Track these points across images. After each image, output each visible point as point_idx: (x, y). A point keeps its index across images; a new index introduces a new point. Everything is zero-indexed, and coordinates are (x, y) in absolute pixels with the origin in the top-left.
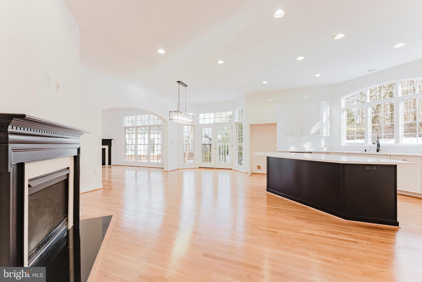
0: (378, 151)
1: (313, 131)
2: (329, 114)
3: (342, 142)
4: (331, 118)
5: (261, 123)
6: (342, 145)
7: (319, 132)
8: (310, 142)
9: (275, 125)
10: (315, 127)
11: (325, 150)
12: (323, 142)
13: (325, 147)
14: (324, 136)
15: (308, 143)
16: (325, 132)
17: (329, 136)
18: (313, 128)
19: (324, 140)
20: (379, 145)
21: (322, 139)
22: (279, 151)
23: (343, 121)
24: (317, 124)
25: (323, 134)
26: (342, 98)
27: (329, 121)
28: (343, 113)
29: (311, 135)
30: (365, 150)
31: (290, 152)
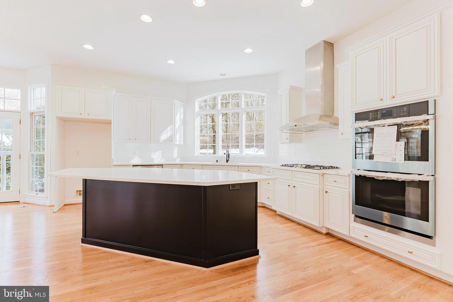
0: (227, 161)
1: (164, 137)
2: (182, 117)
3: (195, 152)
4: (184, 122)
5: (83, 117)
6: (195, 155)
7: (171, 139)
8: (160, 152)
9: (109, 123)
10: (167, 132)
11: (178, 162)
12: (176, 151)
13: (178, 158)
14: (177, 143)
15: (158, 152)
16: (178, 139)
17: (182, 144)
18: (163, 134)
19: (177, 148)
20: (228, 156)
21: (174, 148)
22: (115, 163)
23: (197, 128)
24: (169, 129)
25: (176, 141)
26: (196, 100)
27: (183, 126)
28: (197, 117)
29: (162, 141)
30: (217, 161)
31: (133, 166)
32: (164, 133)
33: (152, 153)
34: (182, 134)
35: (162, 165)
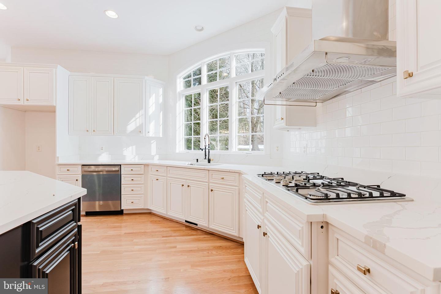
0: (209, 161)
1: (131, 127)
2: (161, 100)
3: (177, 146)
4: (165, 107)
6: (177, 151)
7: (140, 130)
8: (134, 147)
10: (135, 120)
12: (154, 146)
13: (156, 155)
14: (151, 136)
15: (131, 147)
16: (153, 130)
17: (161, 136)
18: (130, 122)
19: (155, 142)
21: (152, 142)
23: (179, 113)
24: (138, 115)
25: (150, 132)
26: (178, 76)
27: (162, 112)
28: (179, 99)
29: (128, 133)
30: (197, 160)
31: (83, 165)
32: (132, 121)
33: (124, 149)
34: (161, 123)
35: (120, 165)
